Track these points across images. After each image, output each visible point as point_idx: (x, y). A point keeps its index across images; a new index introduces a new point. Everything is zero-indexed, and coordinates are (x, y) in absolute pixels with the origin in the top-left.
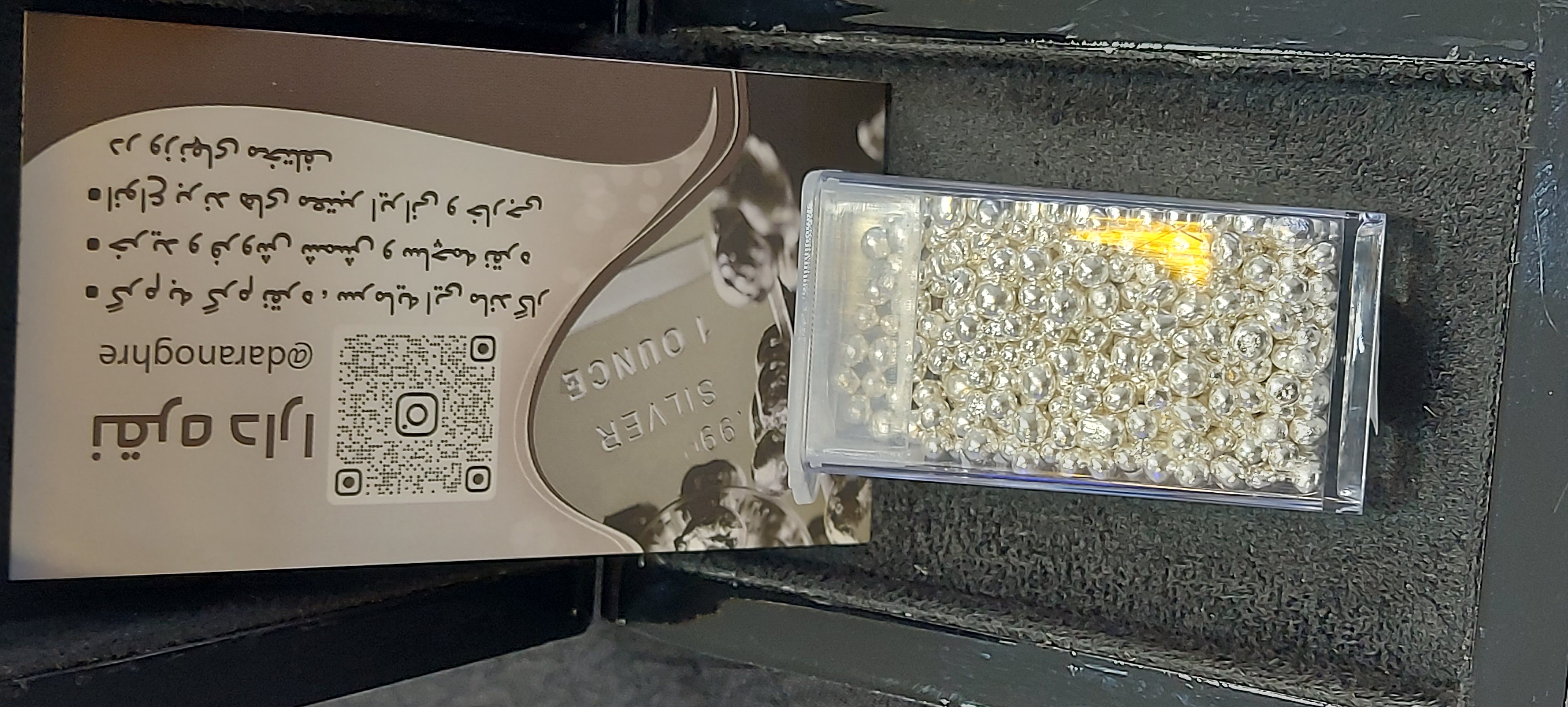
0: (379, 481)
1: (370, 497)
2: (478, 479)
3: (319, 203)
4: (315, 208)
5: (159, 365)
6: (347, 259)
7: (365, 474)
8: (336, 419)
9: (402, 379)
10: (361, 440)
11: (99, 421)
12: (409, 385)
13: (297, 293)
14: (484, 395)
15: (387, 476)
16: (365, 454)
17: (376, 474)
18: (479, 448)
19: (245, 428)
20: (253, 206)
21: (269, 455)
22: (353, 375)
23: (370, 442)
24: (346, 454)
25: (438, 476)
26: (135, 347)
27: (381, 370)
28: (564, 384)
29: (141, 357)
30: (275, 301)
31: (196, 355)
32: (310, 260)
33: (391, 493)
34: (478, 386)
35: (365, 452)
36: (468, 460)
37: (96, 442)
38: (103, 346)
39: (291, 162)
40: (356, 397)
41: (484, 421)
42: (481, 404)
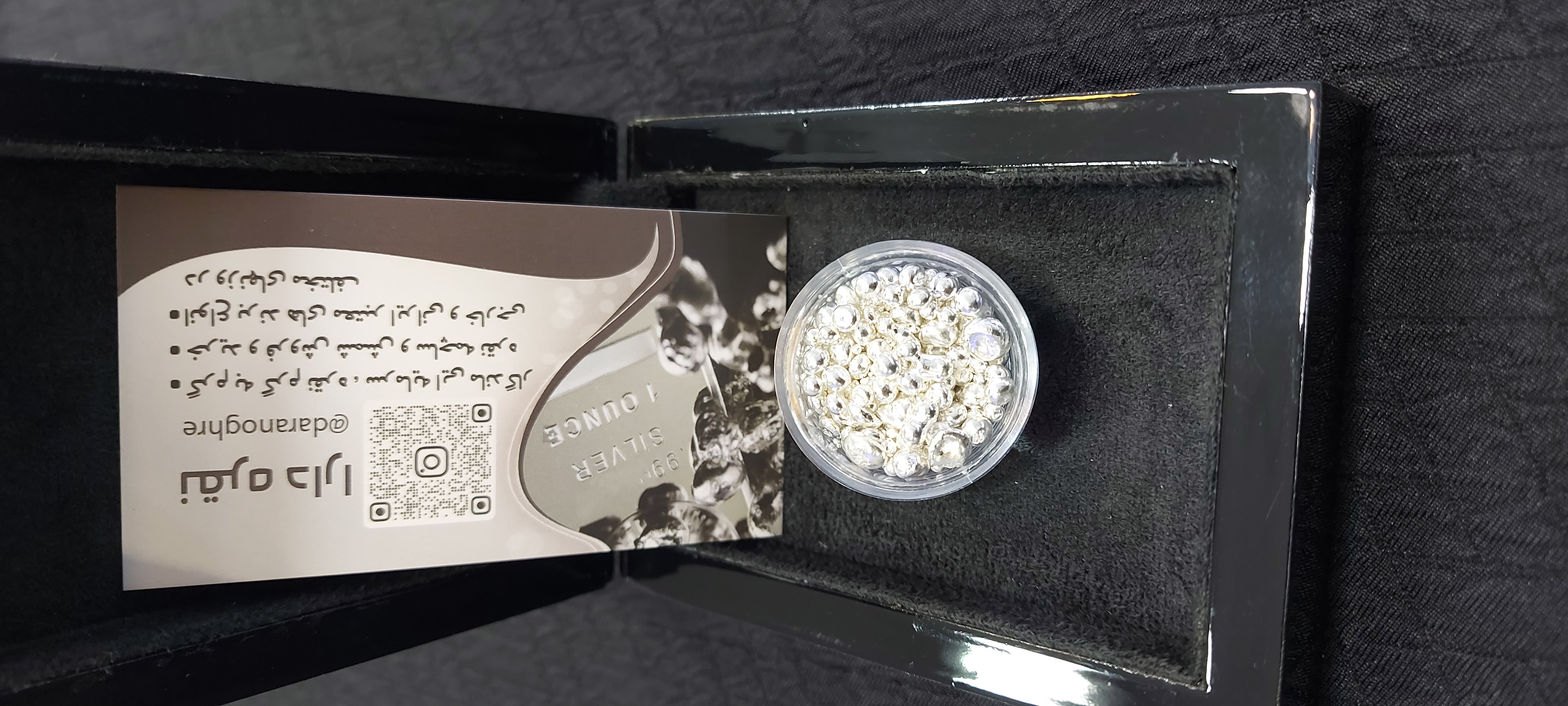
0: (404, 510)
1: (397, 522)
2: (481, 506)
3: (349, 315)
4: (347, 318)
5: (230, 434)
6: (373, 354)
7: (393, 506)
8: (368, 468)
9: (419, 437)
10: (389, 481)
11: (185, 476)
12: (425, 441)
13: (334, 379)
14: (484, 446)
15: (410, 506)
16: (393, 492)
17: (402, 505)
18: (481, 484)
19: (298, 477)
20: (298, 318)
21: (318, 494)
22: (381, 436)
23: (396, 483)
24: (377, 492)
25: (449, 505)
26: (211, 422)
27: (402, 432)
28: (546, 436)
29: (216, 429)
30: (317, 385)
31: (258, 426)
32: (344, 355)
33: (414, 518)
34: (479, 440)
35: (392, 490)
36: (473, 492)
37: (184, 491)
38: (186, 423)
39: (327, 286)
40: (383, 451)
41: (484, 465)
42: (481, 452)
